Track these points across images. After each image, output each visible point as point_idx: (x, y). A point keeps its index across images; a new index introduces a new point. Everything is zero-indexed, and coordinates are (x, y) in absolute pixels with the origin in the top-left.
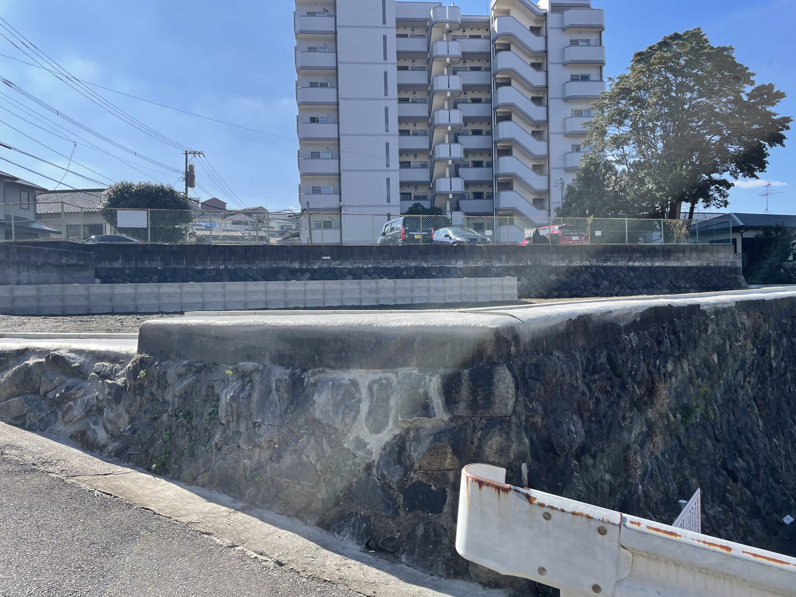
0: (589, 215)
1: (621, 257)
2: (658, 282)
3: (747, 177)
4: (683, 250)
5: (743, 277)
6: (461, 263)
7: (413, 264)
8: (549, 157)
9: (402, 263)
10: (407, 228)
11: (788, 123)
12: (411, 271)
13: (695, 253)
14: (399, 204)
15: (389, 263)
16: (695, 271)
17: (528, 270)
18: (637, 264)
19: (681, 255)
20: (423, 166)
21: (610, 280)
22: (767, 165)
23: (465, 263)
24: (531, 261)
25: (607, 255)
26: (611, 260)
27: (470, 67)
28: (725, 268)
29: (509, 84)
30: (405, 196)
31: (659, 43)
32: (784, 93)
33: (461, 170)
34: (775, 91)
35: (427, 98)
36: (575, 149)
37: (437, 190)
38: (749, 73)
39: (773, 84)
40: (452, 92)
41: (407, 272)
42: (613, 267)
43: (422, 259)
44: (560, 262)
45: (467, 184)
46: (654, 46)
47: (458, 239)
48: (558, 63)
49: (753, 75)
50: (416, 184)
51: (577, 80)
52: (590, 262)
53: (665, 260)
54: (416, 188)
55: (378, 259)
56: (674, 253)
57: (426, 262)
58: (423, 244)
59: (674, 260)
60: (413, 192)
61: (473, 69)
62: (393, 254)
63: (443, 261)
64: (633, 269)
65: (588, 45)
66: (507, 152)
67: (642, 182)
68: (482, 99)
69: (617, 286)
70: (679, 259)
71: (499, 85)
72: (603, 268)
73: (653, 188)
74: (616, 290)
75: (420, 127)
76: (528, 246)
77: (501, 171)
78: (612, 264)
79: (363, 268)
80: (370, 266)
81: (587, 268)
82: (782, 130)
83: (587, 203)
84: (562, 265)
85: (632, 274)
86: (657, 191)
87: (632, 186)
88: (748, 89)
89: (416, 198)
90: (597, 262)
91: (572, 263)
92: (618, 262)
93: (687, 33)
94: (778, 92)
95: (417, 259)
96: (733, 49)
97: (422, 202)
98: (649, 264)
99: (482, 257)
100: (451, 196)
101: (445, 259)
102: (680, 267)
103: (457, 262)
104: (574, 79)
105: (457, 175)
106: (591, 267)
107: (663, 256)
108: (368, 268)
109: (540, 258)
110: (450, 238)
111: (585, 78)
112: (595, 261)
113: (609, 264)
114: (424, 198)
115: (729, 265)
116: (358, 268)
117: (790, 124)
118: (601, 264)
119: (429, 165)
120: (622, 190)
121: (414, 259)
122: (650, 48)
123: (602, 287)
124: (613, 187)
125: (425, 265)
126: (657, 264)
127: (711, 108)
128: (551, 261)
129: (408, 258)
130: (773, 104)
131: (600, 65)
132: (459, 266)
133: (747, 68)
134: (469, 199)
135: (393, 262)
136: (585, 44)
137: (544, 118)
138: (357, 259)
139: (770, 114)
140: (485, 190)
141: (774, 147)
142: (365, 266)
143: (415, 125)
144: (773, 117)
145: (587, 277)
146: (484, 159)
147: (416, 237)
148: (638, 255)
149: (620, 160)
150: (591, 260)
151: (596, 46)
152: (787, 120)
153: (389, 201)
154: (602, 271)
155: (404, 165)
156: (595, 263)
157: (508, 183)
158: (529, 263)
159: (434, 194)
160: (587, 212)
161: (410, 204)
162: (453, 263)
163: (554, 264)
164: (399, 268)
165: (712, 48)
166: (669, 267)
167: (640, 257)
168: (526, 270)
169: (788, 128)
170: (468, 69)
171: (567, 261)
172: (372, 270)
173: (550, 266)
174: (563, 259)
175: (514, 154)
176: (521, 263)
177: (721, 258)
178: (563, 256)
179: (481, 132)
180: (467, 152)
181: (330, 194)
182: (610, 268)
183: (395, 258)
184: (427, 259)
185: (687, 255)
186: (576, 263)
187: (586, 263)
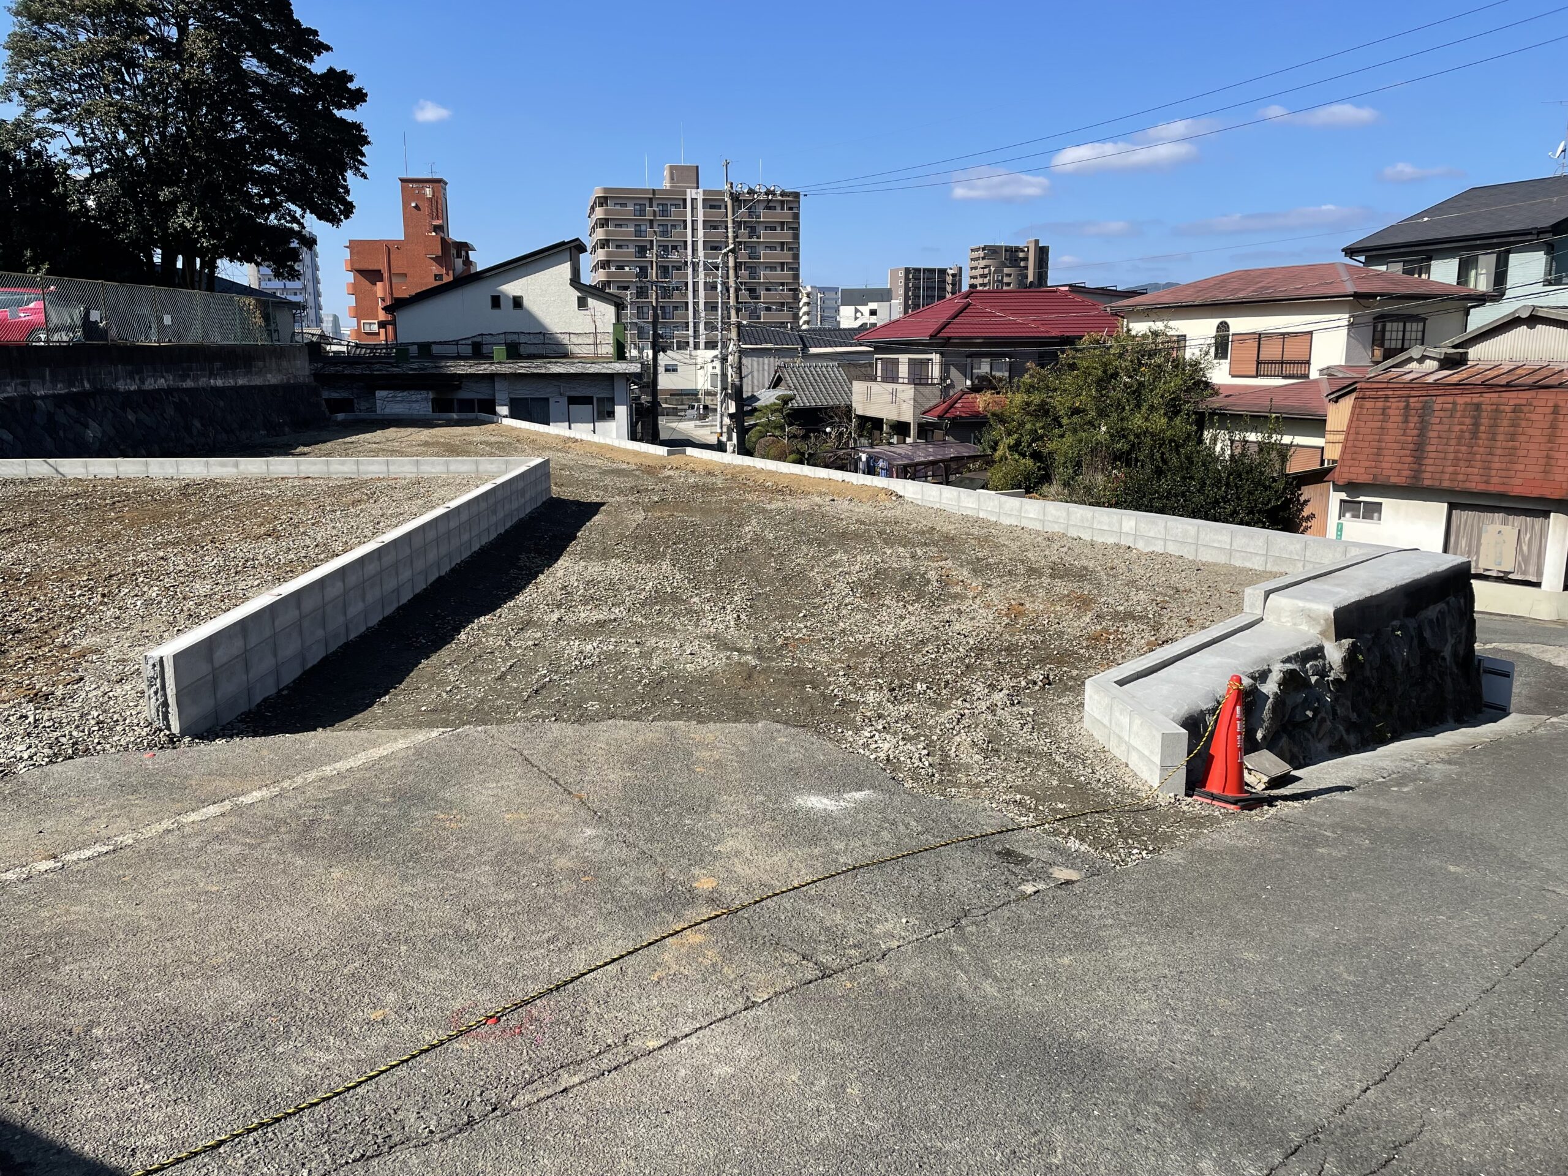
1: (200, 370)
4: (260, 354)
5: (324, 402)
13: (274, 359)
17: (93, 403)
18: (219, 383)
19: (261, 364)
21: (200, 417)
24: (88, 381)
25: (184, 365)
26: (190, 376)
42: (195, 389)
44: (128, 381)
52: (166, 380)
53: (247, 373)
56: (254, 360)
59: (256, 374)
64: (216, 390)
70: (260, 372)
72: (185, 392)
76: (78, 347)
78: (192, 385)
81: (165, 392)
84: (132, 388)
90: (174, 380)
91: (144, 383)
92: (198, 380)
98: (232, 382)
102: (265, 386)
106: (170, 391)
107: (245, 367)
109: (100, 374)
112: (171, 377)
113: (189, 384)
118: (180, 384)
123: (195, 432)
126: (240, 382)
128: (117, 380)
148: (217, 364)
150: (166, 376)
156: (172, 383)
160: (28, 254)
163: (120, 386)
166: (253, 387)
167: (220, 369)
168: (89, 403)
171: (137, 378)
173: (116, 391)
174: (132, 377)
176: (74, 386)
178: (132, 368)
185: (267, 364)
186: (150, 385)
187: (162, 383)
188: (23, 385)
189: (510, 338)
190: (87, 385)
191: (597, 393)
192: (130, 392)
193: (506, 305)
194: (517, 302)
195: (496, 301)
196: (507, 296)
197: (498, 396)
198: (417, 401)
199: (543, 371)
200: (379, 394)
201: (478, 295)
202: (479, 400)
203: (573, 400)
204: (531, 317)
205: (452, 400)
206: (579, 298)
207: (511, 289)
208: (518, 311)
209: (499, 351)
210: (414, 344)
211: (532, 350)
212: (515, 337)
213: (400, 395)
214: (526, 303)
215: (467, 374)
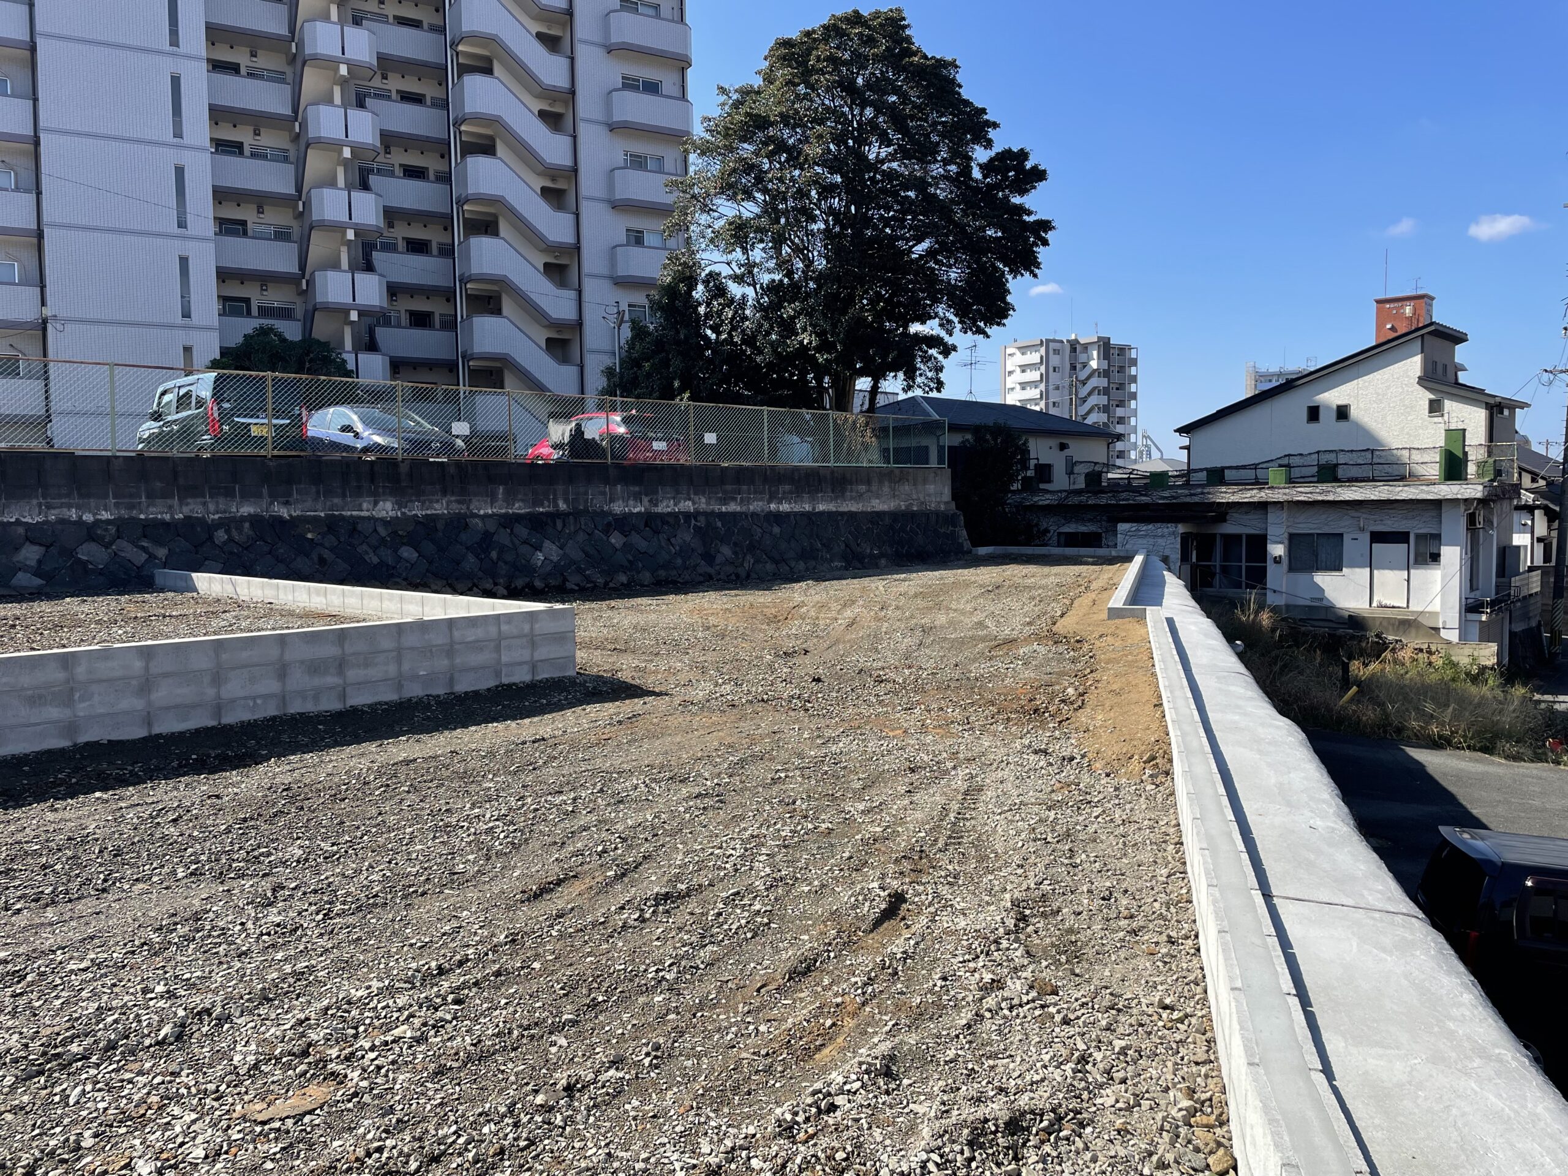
0: (682, 390)
1: (755, 493)
2: (823, 545)
3: (970, 333)
4: (865, 477)
5: (964, 533)
6: (389, 505)
7: (247, 510)
8: (578, 249)
9: (212, 507)
10: (226, 405)
11: (1046, 232)
12: (240, 530)
13: (886, 483)
14: (216, 324)
15: (170, 507)
16: (887, 521)
17: (559, 524)
18: (785, 507)
19: (863, 488)
20: (282, 235)
21: (735, 544)
22: (1011, 312)
23: (400, 505)
24: (566, 501)
25: (729, 487)
26: (734, 499)
27: (395, 17)
28: (937, 513)
29: (488, 71)
30: (232, 306)
31: (824, 27)
32: (1044, 171)
33: (377, 256)
34: (1028, 165)
35: (289, 70)
36: (633, 240)
37: (319, 299)
38: (987, 121)
39: (1028, 150)
40: (351, 65)
41: (228, 532)
42: (741, 513)
43: (273, 496)
44: (631, 502)
45: (393, 290)
46: (814, 31)
47: (378, 439)
48: (593, 43)
49: (995, 125)
50: (265, 279)
51: (635, 88)
52: (694, 503)
53: (836, 498)
54: (264, 287)
55: (131, 496)
56: (851, 483)
57: (287, 503)
58: (276, 452)
59: (852, 499)
60: (256, 297)
61: (402, 21)
62: (181, 481)
63: (336, 500)
64: (778, 518)
65: (658, 16)
66: (486, 226)
67: (788, 328)
68: (424, 96)
69: (748, 557)
70: (860, 497)
71: (464, 70)
72: (721, 515)
73: (810, 343)
74: (746, 565)
75: (270, 140)
76: (559, 465)
77: (475, 270)
78: (738, 509)
79: (80, 523)
80: (105, 515)
81: (688, 516)
82: (1037, 245)
83: (676, 363)
84: (636, 510)
85: (776, 530)
86: (818, 349)
87: (768, 333)
88: (981, 155)
89: (264, 312)
90: (708, 503)
91: (656, 505)
92: (749, 503)
93: (877, 15)
94: (1035, 168)
95: (260, 496)
96: (957, 67)
97: (281, 325)
98: (807, 507)
99: (444, 493)
100: (354, 316)
101: (344, 496)
102: (862, 512)
103: (376, 503)
104: (630, 84)
105: (369, 268)
106: (696, 514)
107: (833, 491)
108: (97, 522)
109: (586, 493)
110: (357, 435)
111: (652, 88)
112: (703, 500)
113: (733, 507)
114: (285, 314)
115: (942, 507)
116: (62, 521)
117: (1050, 236)
118: (716, 508)
119: (296, 232)
120: (749, 340)
121: (247, 495)
122: (808, 34)
123: (719, 559)
124: (729, 334)
125: (284, 513)
126: (821, 507)
127: (921, 185)
128: (612, 500)
129: (229, 494)
130: (1023, 192)
131: (681, 64)
132: (383, 514)
133: (983, 111)
134: (399, 326)
135: (181, 503)
136: (651, 12)
137: (568, 162)
138: (60, 496)
139: (1021, 210)
140: (436, 308)
141: (1019, 277)
142: (88, 517)
143: (257, 133)
144: (1026, 218)
145: (688, 538)
146: (434, 235)
147: (255, 431)
148: (787, 487)
149: (743, 275)
150: (696, 498)
151: (673, 21)
152: (1045, 225)
153: (186, 315)
154: (719, 524)
155: (229, 227)
156: (704, 506)
157: (490, 297)
159: (310, 307)
160: (676, 384)
161: (248, 325)
162: (365, 506)
163: (618, 508)
164: (201, 521)
165: (925, 57)
166: (842, 514)
167: (791, 492)
168: (555, 524)
169: (1045, 243)
170: (391, 20)
171: (646, 500)
172: (113, 529)
173: (610, 513)
174: (637, 497)
175: (502, 233)
176: (542, 505)
177: (929, 495)
178: (637, 489)
179: (423, 173)
180: (391, 215)
182: (734, 514)
183: (190, 491)
184: (290, 495)
185: (874, 488)
186: (666, 507)
187: (687, 506)
188: (459, 502)
189: (1325, 459)
190: (562, 506)
191: (1416, 526)
192: (631, 514)
193: (1327, 418)
194: (1342, 413)
195: (1314, 413)
196: (1328, 408)
197: (1271, 531)
198: (1163, 536)
199: (1331, 498)
200: (1122, 527)
201: (1294, 405)
202: (1249, 536)
203: (1378, 537)
204: (1363, 431)
205: (1215, 535)
206: (1431, 402)
207: (1332, 397)
208: (1343, 424)
209: (1275, 475)
210: (1201, 470)
211: (1354, 472)
212: (1331, 458)
213: (1144, 527)
214: (1354, 413)
215: (1228, 503)
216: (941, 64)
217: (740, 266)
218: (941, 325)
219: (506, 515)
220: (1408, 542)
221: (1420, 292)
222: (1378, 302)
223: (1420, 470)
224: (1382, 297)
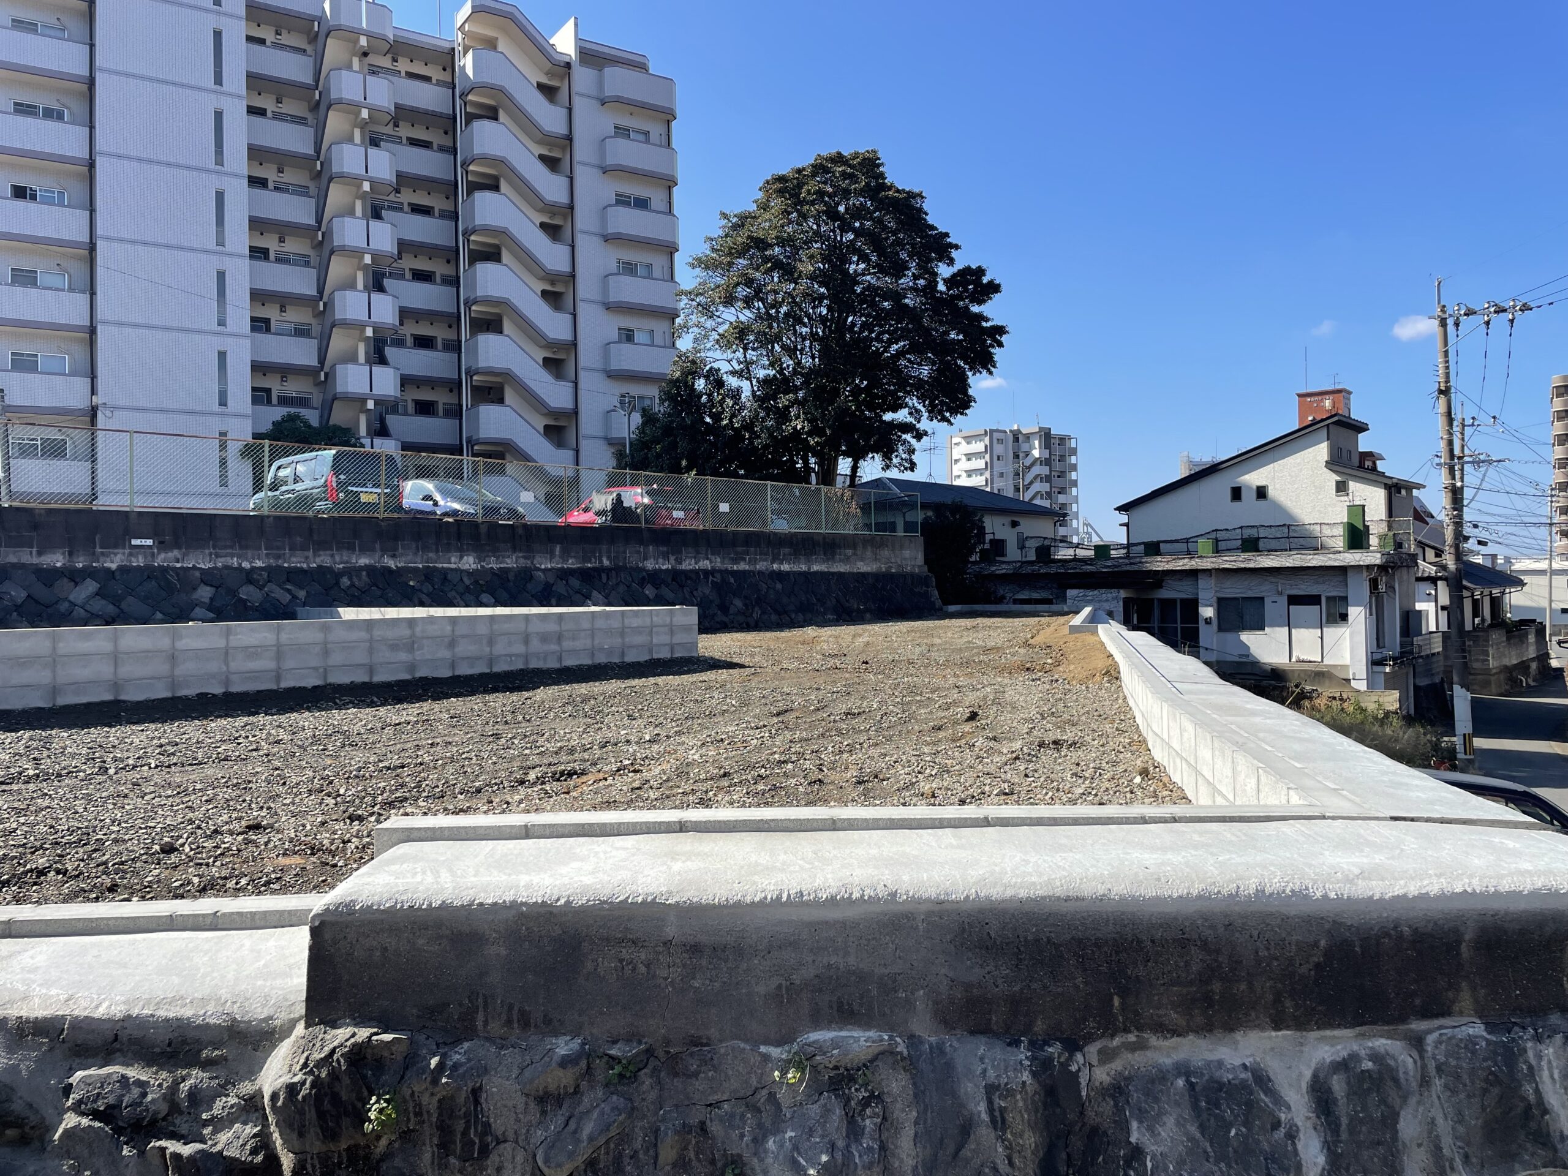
0: (688, 469)
1: (761, 554)
2: (818, 600)
3: (935, 421)
4: (849, 542)
5: (936, 592)
6: (471, 559)
7: (363, 561)
8: (575, 345)
9: (337, 558)
10: (342, 477)
11: (1001, 336)
12: (359, 577)
13: (869, 548)
14: (249, 411)
15: (307, 558)
16: (871, 581)
17: (604, 577)
18: (785, 567)
19: (850, 552)
20: (301, 332)
21: (746, 597)
22: (973, 404)
23: (480, 559)
24: (609, 558)
25: (739, 549)
26: (744, 559)
27: (408, 139)
28: (912, 575)
29: (495, 188)
30: (261, 396)
31: (812, 165)
32: (999, 286)
33: (390, 352)
34: (985, 280)
35: (312, 186)
36: (624, 337)
37: (340, 389)
38: (950, 243)
39: (984, 267)
40: (373, 183)
41: (350, 579)
42: (749, 572)
43: (384, 551)
44: (661, 560)
45: (406, 381)
46: (804, 169)
47: (456, 506)
48: (593, 166)
49: (957, 247)
50: (285, 371)
51: (627, 204)
52: (711, 562)
53: (828, 560)
54: (284, 379)
55: (278, 548)
56: (840, 548)
57: (394, 556)
58: (386, 515)
59: (840, 561)
60: (277, 387)
61: (414, 142)
62: (315, 538)
63: (431, 555)
64: (780, 576)
65: (647, 141)
66: (491, 324)
67: (783, 416)
68: (433, 208)
69: (756, 609)
70: (847, 560)
71: (473, 187)
72: (734, 573)
73: (803, 428)
74: (755, 615)
75: (294, 246)
76: (602, 528)
77: (482, 364)
78: (747, 568)
79: (240, 569)
80: (259, 564)
81: (706, 573)
82: (993, 347)
83: (683, 445)
84: (664, 567)
85: (779, 586)
86: (810, 433)
87: (764, 419)
88: (945, 271)
89: (284, 401)
90: (722, 562)
91: (681, 563)
92: (755, 563)
93: (856, 155)
94: (991, 283)
95: (373, 550)
96: (923, 197)
97: (304, 412)
98: (804, 568)
99: (514, 550)
100: (370, 405)
101: (437, 551)
102: (849, 573)
103: (461, 558)
104: (622, 200)
105: (382, 361)
106: (713, 572)
107: (825, 554)
108: (253, 569)
109: (625, 552)
110: (436, 504)
111: (642, 204)
112: (719, 560)
113: (743, 566)
114: (303, 402)
115: (917, 570)
116: (227, 567)
117: (1004, 339)
118: (729, 567)
119: (316, 329)
120: (748, 426)
121: (365, 549)
122: (799, 171)
123: (732, 610)
124: (731, 420)
125: (391, 563)
126: (815, 568)
127: (896, 297)
128: (645, 558)
129: (351, 548)
130: (980, 302)
131: (669, 183)
132: (467, 567)
133: (947, 235)
134: (406, 414)
135: (315, 555)
136: (642, 137)
137: (567, 269)
138: (226, 547)
139: (981, 317)
140: (441, 398)
141: (978, 374)
142: (246, 565)
143: (281, 240)
144: (984, 324)
145: (707, 591)
146: (440, 333)
147: (364, 498)
148: (787, 550)
149: (742, 370)
150: (713, 558)
151: (661, 146)
152: (1000, 330)
153: (223, 403)
154: (732, 580)
155: (260, 325)
156: (719, 565)
157: (490, 388)
158: (606, 562)
159: (330, 397)
160: (684, 463)
161: (278, 413)
162: (453, 559)
163: (650, 565)
164: (330, 570)
165: (898, 191)
166: (833, 574)
167: (790, 554)
168: (600, 577)
169: (1000, 345)
170: (404, 141)
171: (672, 558)
172: (265, 574)
173: (643, 569)
174: (666, 557)
175: (506, 331)
176: (590, 562)
177: (905, 559)
178: (665, 549)
179: (430, 276)
180: (405, 314)
181: (64, 374)
182: (744, 572)
183: (322, 546)
184: (396, 549)
185: (859, 553)
186: (688, 565)
187: (705, 564)
188: (525, 558)
189: (1247, 533)
191: (1326, 590)
192: (661, 570)
193: (1248, 496)
194: (1261, 493)
195: (1236, 493)
196: (1249, 488)
197: (1202, 596)
198: (1107, 601)
199: (1252, 565)
200: (1071, 593)
201: (1220, 485)
202: (1182, 600)
203: (1294, 600)
204: (1278, 508)
205: (1153, 599)
206: (1338, 483)
207: (1253, 478)
208: (1262, 503)
209: (1204, 546)
210: (1140, 544)
211: (1274, 544)
212: (1253, 533)
213: (1091, 593)
214: (1271, 492)
215: (1163, 571)
216: (911, 195)
217: (740, 363)
218: (911, 414)
219: (562, 569)
220: (1319, 603)
221: (1338, 387)
222: (1300, 395)
223: (1330, 543)
224: (1303, 391)
